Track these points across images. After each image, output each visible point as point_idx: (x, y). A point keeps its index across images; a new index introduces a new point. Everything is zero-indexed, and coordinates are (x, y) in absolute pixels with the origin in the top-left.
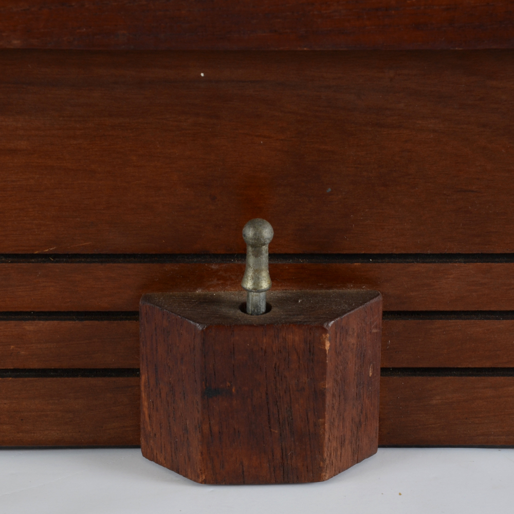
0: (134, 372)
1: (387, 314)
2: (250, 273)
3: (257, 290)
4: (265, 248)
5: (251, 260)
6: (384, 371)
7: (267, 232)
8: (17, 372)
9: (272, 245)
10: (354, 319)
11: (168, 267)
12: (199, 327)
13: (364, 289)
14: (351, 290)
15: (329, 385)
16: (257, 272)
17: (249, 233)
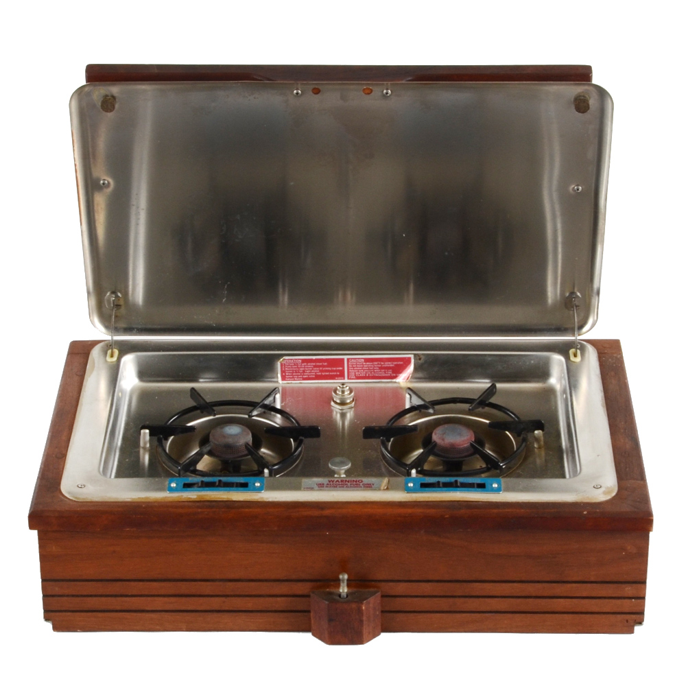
0: (309, 612)
1: (382, 596)
2: (341, 588)
3: (343, 592)
4: (346, 581)
5: (342, 584)
6: (382, 612)
7: (346, 577)
8: (276, 611)
9: (348, 580)
10: (372, 599)
11: (318, 583)
12: (327, 602)
13: (376, 589)
14: (372, 590)
15: (364, 618)
16: (343, 587)
17: (341, 577)
